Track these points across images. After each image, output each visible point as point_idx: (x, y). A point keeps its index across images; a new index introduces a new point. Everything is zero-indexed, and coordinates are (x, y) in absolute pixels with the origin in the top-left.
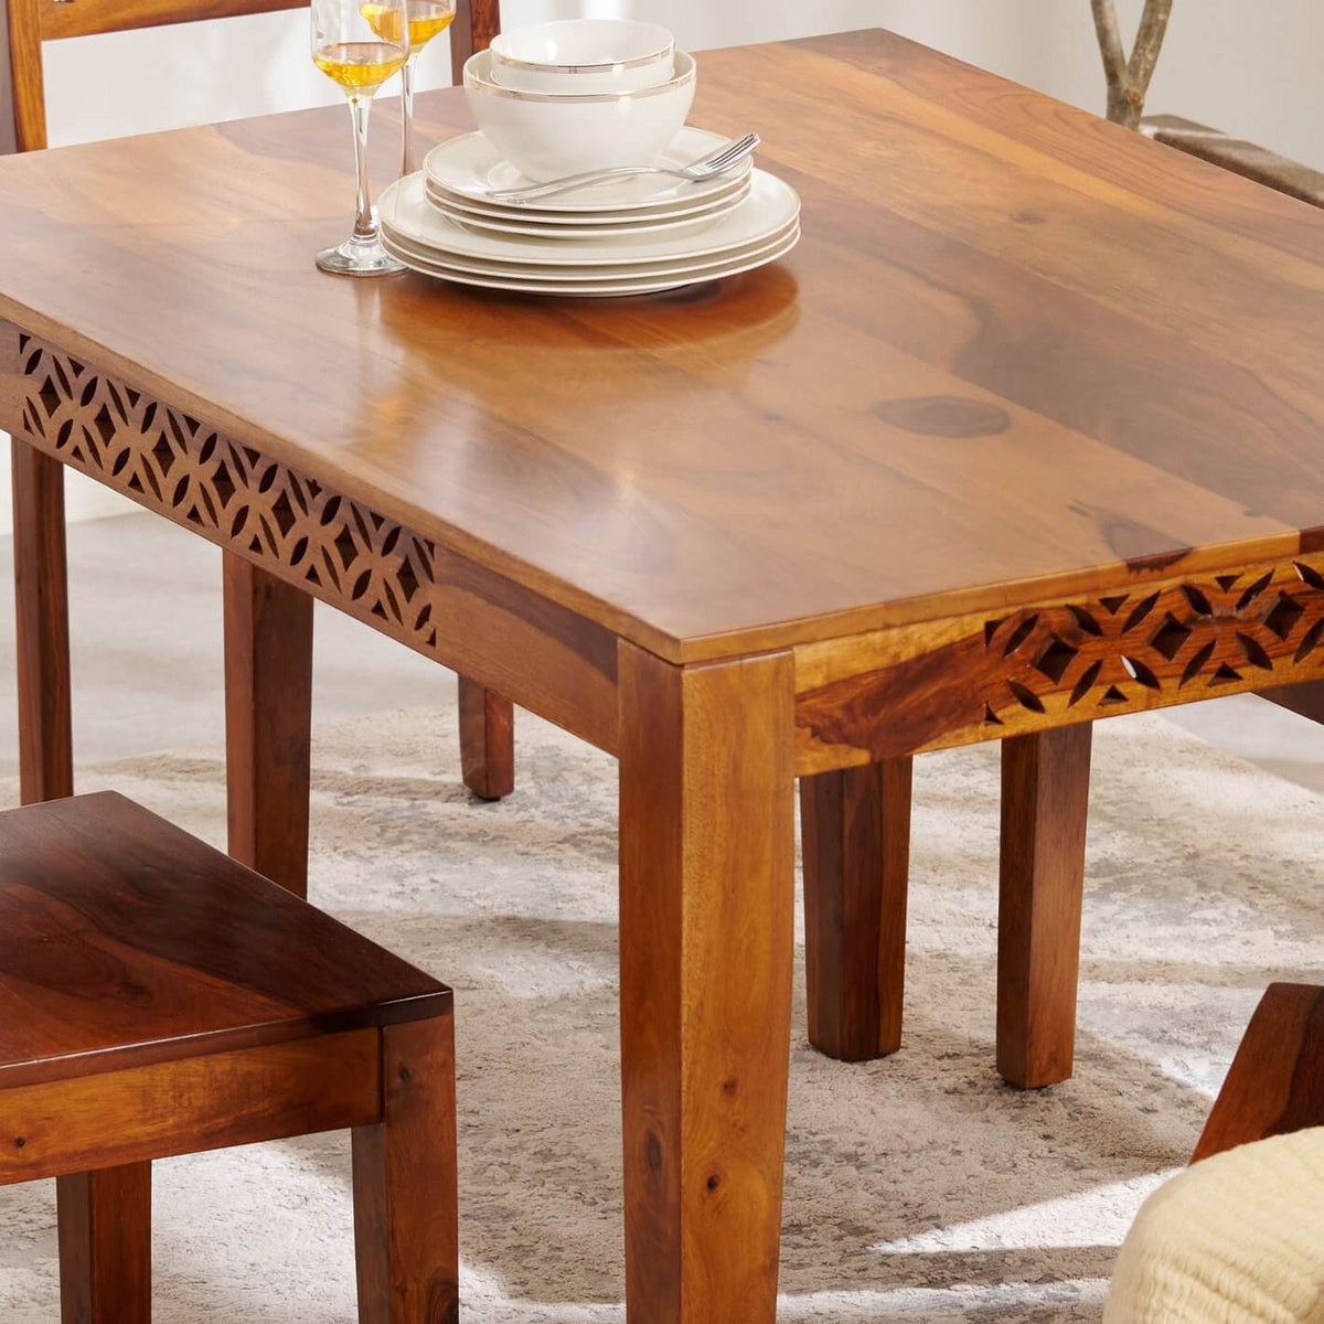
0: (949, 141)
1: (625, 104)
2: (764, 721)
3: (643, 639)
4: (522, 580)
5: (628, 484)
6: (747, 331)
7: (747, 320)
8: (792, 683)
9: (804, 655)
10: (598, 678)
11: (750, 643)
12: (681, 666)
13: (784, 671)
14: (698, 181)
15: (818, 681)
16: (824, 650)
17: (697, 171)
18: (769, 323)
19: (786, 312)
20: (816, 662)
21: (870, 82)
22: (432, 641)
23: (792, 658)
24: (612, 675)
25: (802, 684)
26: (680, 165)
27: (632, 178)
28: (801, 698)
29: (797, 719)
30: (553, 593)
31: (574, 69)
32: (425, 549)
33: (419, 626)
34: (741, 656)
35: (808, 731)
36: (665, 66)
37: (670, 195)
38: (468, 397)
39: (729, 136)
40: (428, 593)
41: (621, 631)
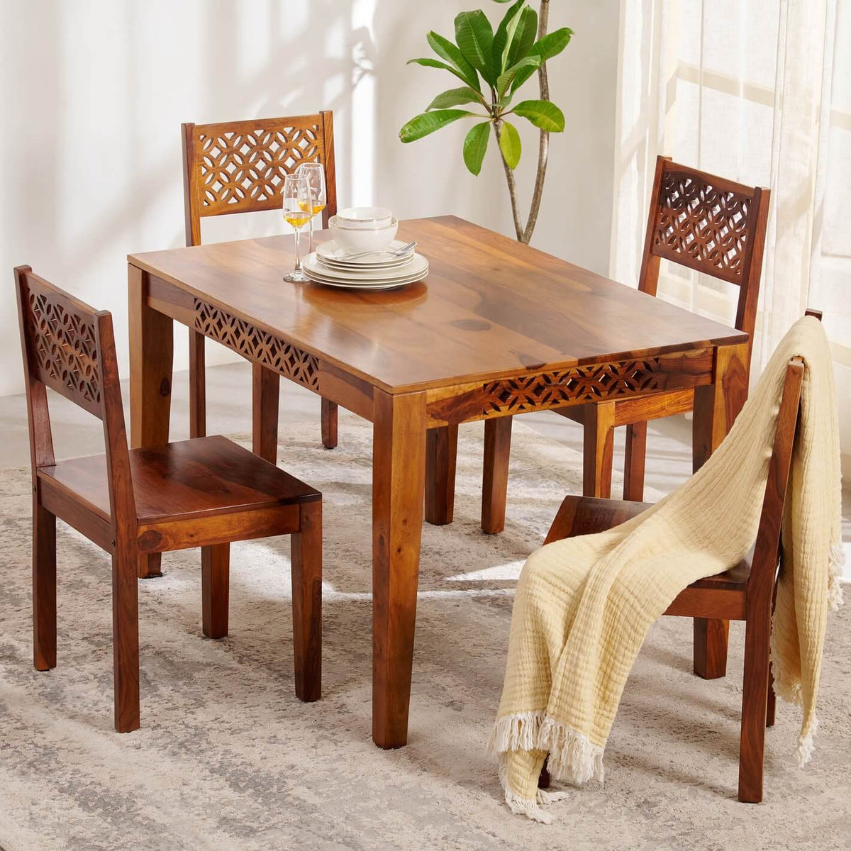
0: (472, 247)
1: (376, 232)
2: (417, 411)
3: (381, 387)
4: (345, 369)
5: (376, 344)
6: (413, 300)
7: (413, 297)
8: (426, 400)
9: (429, 392)
10: (367, 399)
11: (414, 388)
12: (393, 395)
13: (423, 397)
14: (398, 255)
15: (434, 400)
16: (436, 391)
17: (398, 252)
18: (420, 298)
19: (424, 295)
20: (433, 394)
21: (449, 231)
22: (318, 389)
23: (426, 393)
24: (372, 398)
25: (429, 401)
26: (392, 251)
27: (378, 254)
28: (428, 405)
29: (427, 411)
30: (355, 373)
31: (362, 221)
32: (316, 360)
33: (314, 384)
34: (411, 392)
35: (430, 415)
36: (388, 221)
37: (391, 259)
38: (329, 318)
39: (406, 242)
40: (317, 374)
41: (374, 384)
